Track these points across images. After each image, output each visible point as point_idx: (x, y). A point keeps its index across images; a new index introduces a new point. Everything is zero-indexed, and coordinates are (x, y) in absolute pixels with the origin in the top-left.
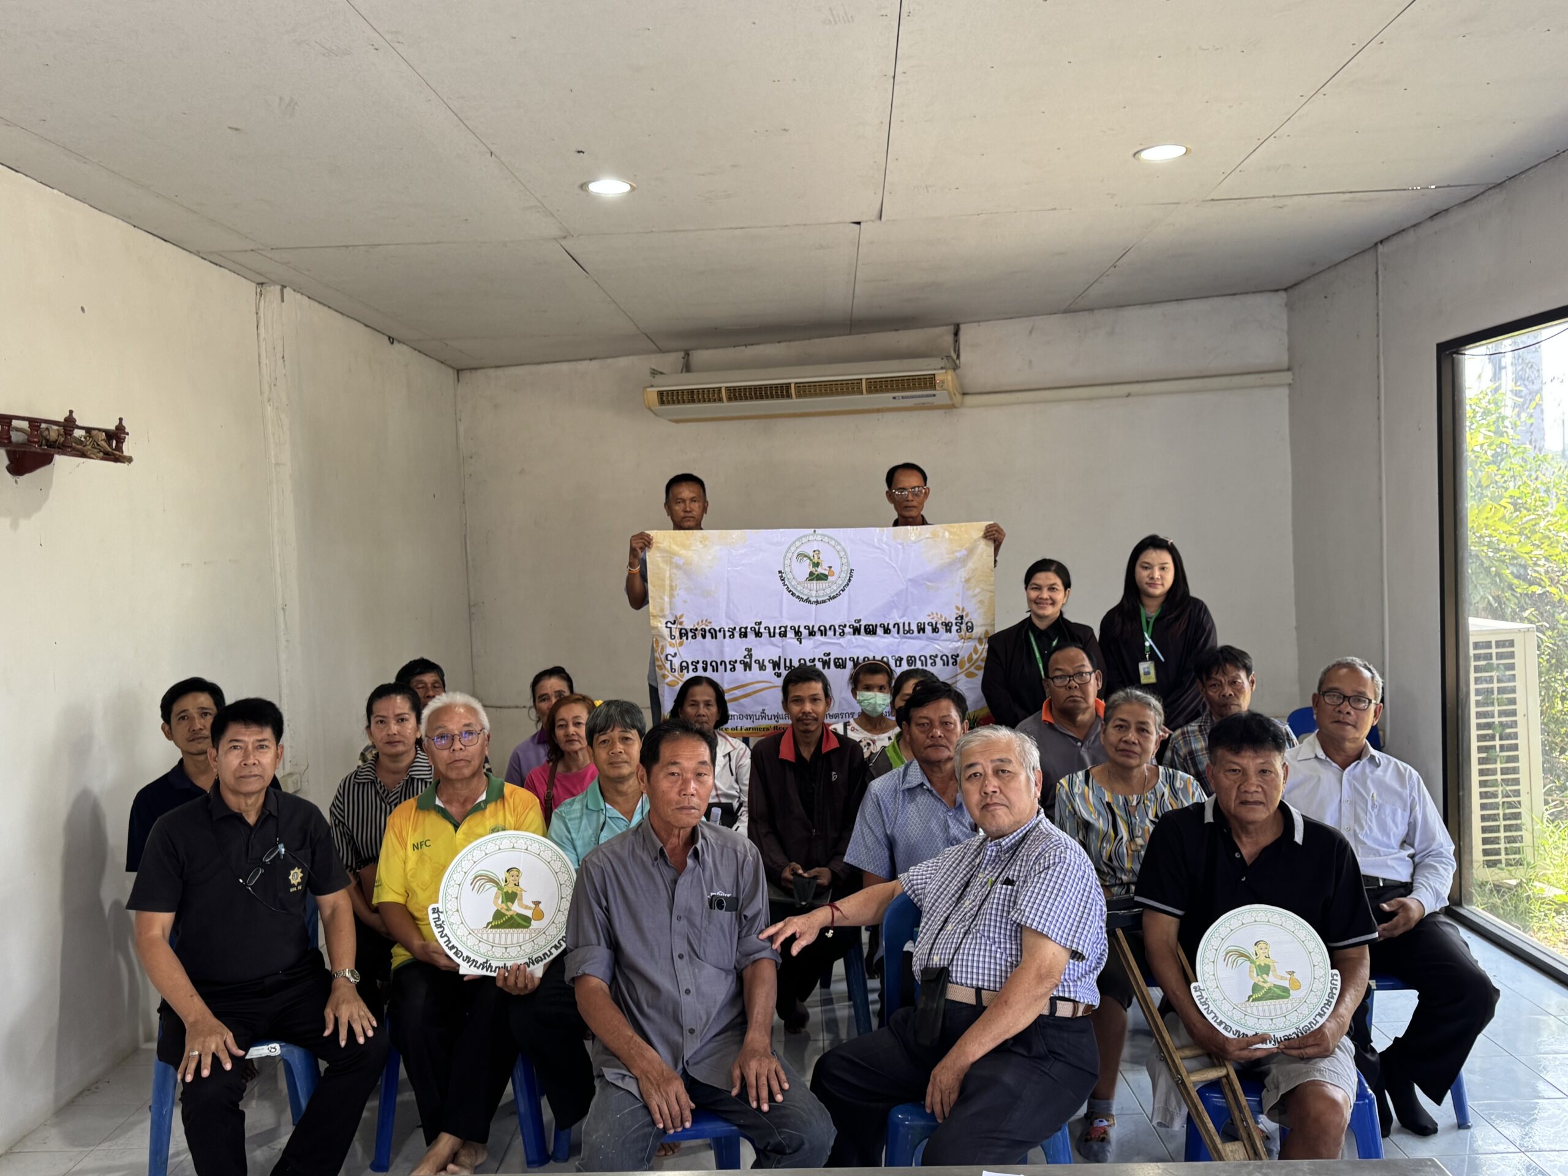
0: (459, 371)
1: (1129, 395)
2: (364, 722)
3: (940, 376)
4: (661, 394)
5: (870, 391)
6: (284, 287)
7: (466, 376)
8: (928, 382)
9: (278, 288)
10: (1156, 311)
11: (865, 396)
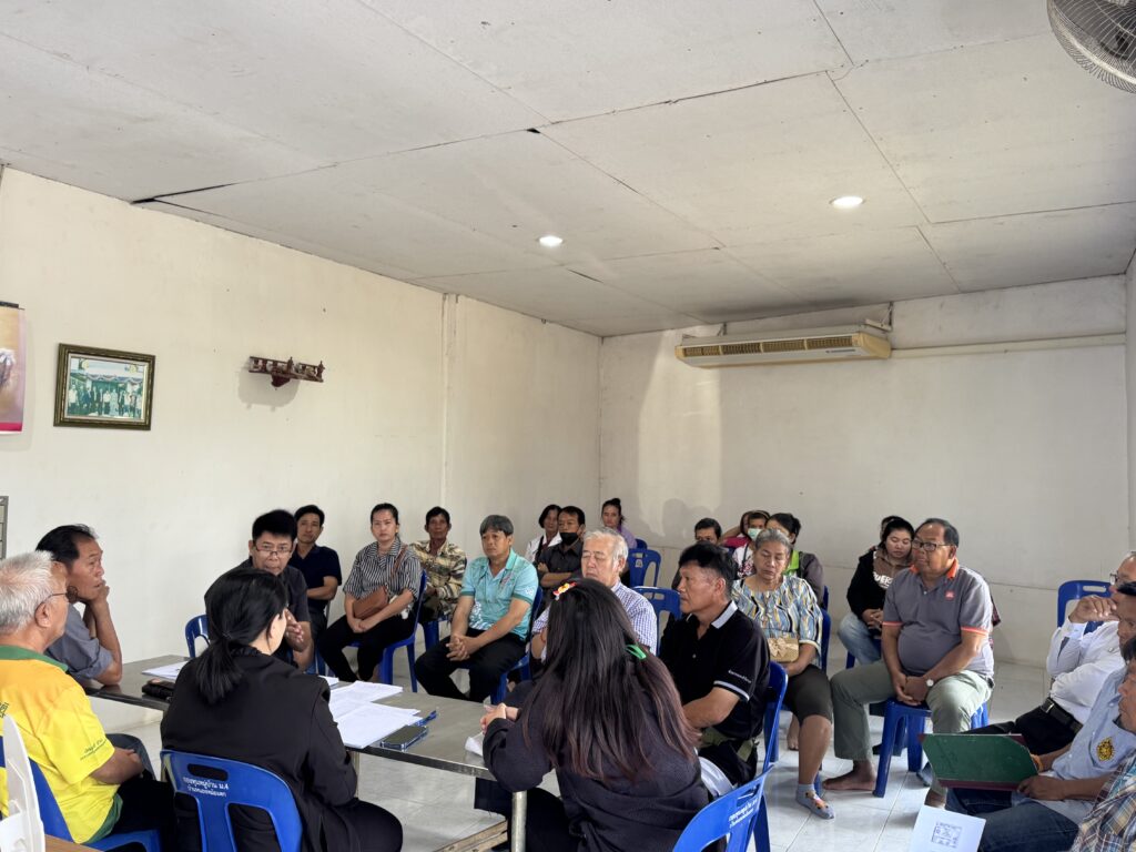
0: (603, 338)
1: (1006, 351)
2: (369, 525)
3: (855, 337)
4: (685, 350)
5: (810, 347)
6: (458, 295)
7: (606, 340)
8: (846, 342)
9: (454, 296)
10: (1029, 290)
11: (807, 351)
